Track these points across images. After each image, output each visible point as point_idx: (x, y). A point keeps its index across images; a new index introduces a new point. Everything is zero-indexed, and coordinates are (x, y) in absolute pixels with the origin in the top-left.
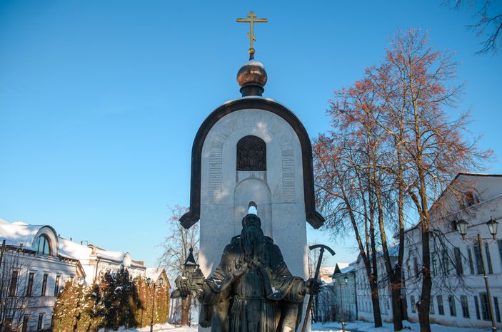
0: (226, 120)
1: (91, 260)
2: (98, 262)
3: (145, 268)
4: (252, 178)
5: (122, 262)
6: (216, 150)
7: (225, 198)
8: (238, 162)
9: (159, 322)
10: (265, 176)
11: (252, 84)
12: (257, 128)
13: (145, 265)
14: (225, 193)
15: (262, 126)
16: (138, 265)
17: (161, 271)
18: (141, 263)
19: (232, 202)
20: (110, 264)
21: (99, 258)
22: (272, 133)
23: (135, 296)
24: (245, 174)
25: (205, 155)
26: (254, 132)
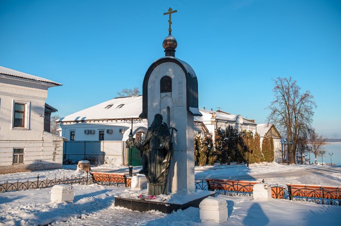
0: (156, 69)
1: (212, 121)
2: (217, 122)
3: (256, 125)
4: (166, 96)
5: (235, 121)
6: (153, 84)
7: (157, 106)
8: (161, 89)
9: (265, 161)
10: (171, 94)
11: (170, 49)
12: (169, 71)
13: (255, 123)
14: (157, 104)
15: (170, 71)
16: (251, 123)
17: (270, 126)
18: (253, 121)
19: (159, 107)
20: (226, 123)
21: (217, 120)
22: (174, 73)
23: (242, 143)
24: (164, 94)
25: (149, 87)
26: (167, 74)
